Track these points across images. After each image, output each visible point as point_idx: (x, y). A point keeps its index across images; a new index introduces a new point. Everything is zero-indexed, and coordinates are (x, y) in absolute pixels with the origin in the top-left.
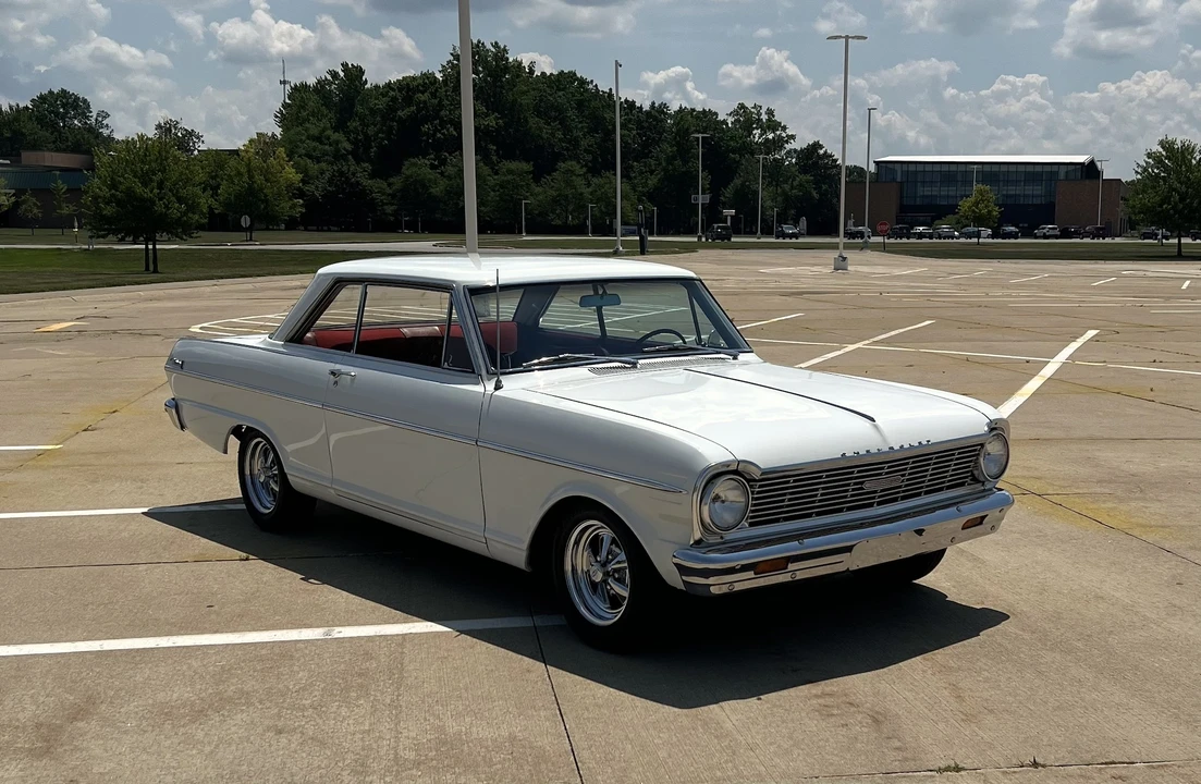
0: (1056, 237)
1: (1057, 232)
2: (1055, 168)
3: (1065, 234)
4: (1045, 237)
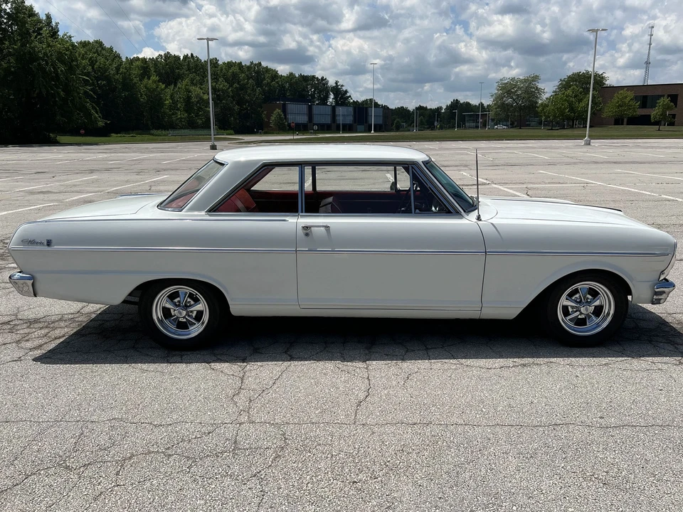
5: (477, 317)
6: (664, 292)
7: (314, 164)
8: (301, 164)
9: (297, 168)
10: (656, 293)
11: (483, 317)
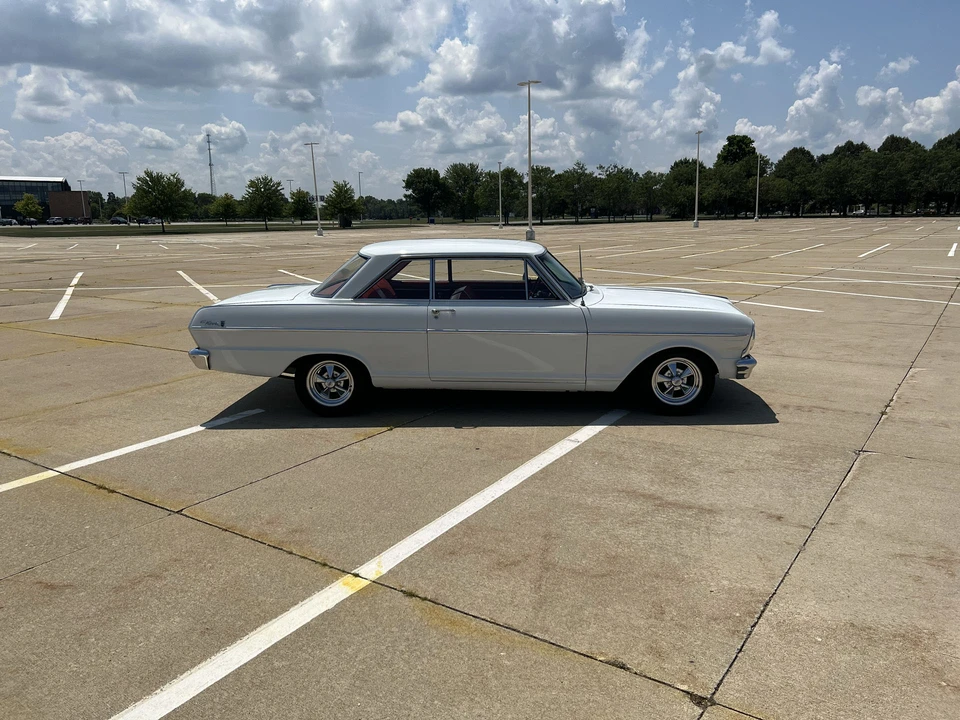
0: (61, 224)
1: (61, 221)
2: (45, 185)
3: (67, 222)
4: (54, 223)
5: (582, 389)
6: (746, 368)
7: (450, 258)
8: (432, 258)
9: (429, 261)
10: (739, 369)
11: (588, 389)
